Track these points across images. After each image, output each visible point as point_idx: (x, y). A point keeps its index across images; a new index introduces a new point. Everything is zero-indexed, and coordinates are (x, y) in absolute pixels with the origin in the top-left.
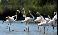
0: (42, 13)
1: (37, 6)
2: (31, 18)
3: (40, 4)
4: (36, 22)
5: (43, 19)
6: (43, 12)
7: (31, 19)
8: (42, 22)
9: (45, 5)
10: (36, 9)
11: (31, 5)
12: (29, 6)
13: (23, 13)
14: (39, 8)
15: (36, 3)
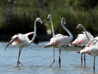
0: (89, 25)
1: (79, 10)
2: (66, 37)
3: (85, 6)
4: (76, 46)
5: (91, 40)
6: (92, 24)
7: (66, 39)
8: (89, 46)
9: (95, 8)
10: (76, 16)
11: (66, 7)
12: (60, 9)
13: (47, 25)
14: (83, 15)
15: (76, 3)
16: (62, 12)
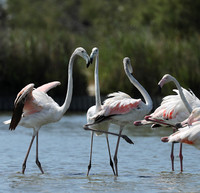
0: (190, 73)
1: (167, 37)
3: (181, 26)
10: (160, 52)
11: (133, 29)
12: (120, 34)
14: (176, 49)
16: (126, 40)
